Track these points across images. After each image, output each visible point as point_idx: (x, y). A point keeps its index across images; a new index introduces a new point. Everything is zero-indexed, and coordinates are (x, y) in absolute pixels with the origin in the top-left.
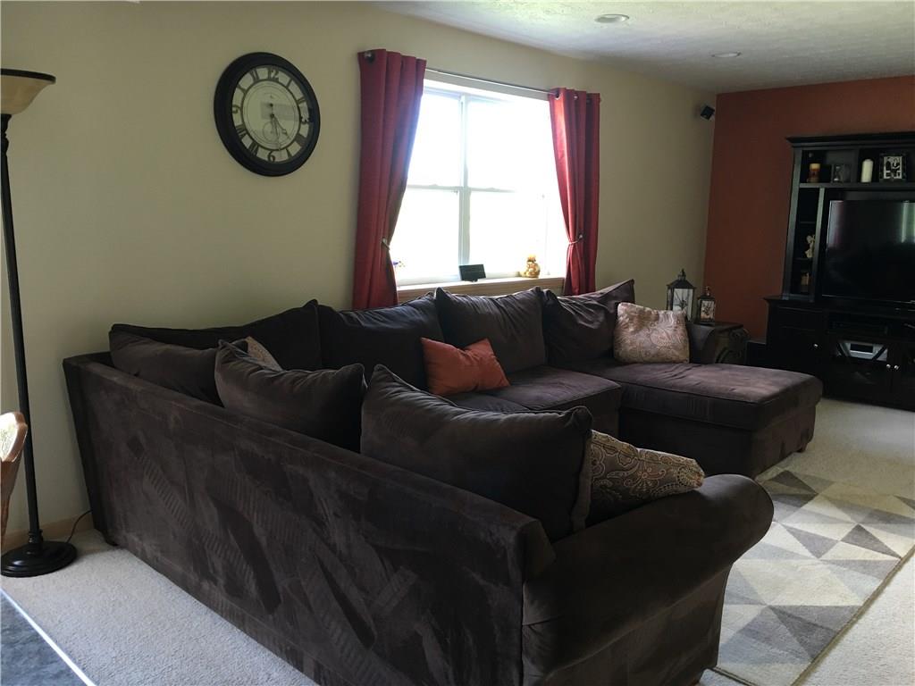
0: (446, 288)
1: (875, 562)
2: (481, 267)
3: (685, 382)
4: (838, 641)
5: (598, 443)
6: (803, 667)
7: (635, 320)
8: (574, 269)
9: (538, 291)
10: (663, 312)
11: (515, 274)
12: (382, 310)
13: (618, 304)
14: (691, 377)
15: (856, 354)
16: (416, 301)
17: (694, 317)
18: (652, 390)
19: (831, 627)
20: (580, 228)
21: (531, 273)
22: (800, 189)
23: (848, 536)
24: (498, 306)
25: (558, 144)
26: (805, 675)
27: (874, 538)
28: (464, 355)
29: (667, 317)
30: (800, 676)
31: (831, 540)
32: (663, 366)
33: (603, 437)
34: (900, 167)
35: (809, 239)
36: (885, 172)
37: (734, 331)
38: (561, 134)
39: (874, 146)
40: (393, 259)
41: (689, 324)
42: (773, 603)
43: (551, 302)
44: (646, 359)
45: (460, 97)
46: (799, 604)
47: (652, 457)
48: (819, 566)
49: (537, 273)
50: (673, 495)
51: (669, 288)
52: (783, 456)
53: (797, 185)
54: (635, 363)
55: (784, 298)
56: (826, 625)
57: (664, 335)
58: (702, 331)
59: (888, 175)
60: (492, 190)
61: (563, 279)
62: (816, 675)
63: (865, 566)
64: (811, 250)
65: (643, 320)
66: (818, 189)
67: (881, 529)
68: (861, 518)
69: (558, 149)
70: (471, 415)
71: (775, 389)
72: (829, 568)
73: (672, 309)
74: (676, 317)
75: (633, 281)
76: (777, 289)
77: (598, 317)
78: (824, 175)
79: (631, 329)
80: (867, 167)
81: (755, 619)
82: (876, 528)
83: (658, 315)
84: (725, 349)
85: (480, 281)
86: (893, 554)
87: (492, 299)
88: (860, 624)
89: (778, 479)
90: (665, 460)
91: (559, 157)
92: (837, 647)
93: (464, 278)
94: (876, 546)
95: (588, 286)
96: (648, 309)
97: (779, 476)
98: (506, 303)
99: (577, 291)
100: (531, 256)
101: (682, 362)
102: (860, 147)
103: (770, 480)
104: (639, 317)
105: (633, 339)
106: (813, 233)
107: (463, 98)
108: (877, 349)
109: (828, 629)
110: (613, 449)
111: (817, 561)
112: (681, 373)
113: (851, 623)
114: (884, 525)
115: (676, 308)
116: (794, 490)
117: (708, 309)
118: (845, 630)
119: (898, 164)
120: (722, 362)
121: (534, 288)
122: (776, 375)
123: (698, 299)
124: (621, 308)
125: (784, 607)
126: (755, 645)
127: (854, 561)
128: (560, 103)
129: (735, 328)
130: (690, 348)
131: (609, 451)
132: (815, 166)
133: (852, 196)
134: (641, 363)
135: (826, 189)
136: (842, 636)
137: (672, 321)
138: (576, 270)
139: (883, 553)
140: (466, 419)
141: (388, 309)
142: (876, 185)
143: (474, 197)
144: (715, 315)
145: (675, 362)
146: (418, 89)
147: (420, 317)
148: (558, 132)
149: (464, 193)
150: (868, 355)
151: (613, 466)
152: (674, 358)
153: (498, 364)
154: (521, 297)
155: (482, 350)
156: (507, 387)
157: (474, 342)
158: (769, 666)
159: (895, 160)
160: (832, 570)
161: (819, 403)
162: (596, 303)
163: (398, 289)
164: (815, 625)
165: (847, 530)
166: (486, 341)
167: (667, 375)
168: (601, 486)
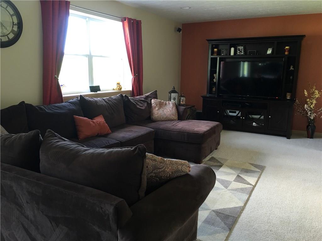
0: (83, 95)
1: (246, 188)
2: (99, 87)
3: (177, 127)
4: (237, 221)
5: (149, 159)
6: (227, 233)
7: (158, 105)
8: (135, 87)
9: (121, 96)
10: (168, 102)
11: (112, 89)
12: (56, 105)
13: (151, 100)
14: (179, 125)
15: (231, 114)
16: (71, 100)
17: (178, 103)
18: (166, 131)
19: (234, 216)
20: (136, 71)
21: (118, 89)
22: (211, 58)
23: (235, 179)
24: (106, 102)
25: (126, 39)
26: (228, 237)
27: (244, 179)
28: (92, 121)
29: (169, 104)
30: (226, 237)
31: (230, 181)
32: (169, 122)
33: (151, 155)
34: (243, 50)
35: (215, 75)
36: (238, 52)
37: (192, 108)
38: (127, 36)
39: (234, 42)
40: (60, 83)
41: (177, 106)
42: (214, 209)
43: (126, 99)
44: (163, 119)
45: (86, 18)
46: (222, 208)
47: (171, 162)
48: (227, 192)
49: (121, 89)
50: (180, 176)
51: (169, 93)
52: (211, 152)
53: (210, 56)
54: (159, 121)
55: (207, 96)
56: (232, 215)
57: (169, 110)
58: (182, 108)
59: (239, 53)
60: (101, 56)
61: (131, 91)
62: (232, 236)
63: (242, 190)
64: (215, 79)
65: (161, 105)
66: (217, 58)
67: (246, 175)
68: (239, 172)
69: (127, 41)
70: (91, 151)
71: (208, 128)
72: (231, 192)
73: (171, 101)
74: (173, 104)
75: (156, 91)
76: (205, 93)
77: (144, 105)
78: (219, 53)
79: (157, 109)
80: (232, 50)
81: (208, 216)
82: (244, 175)
83: (166, 103)
84: (189, 114)
85: (98, 92)
86: (251, 185)
87: (103, 99)
88: (244, 213)
89: (210, 160)
90: (176, 163)
91: (127, 44)
92: (238, 224)
93: (91, 91)
94: (245, 182)
95: (140, 93)
96: (162, 101)
97: (210, 159)
98: (109, 100)
99: (136, 95)
100: (118, 82)
101: (175, 120)
102: (230, 43)
103: (207, 161)
104: (159, 104)
105: (157, 112)
106: (216, 73)
107: (87, 19)
108: (237, 112)
109: (233, 217)
110: (155, 160)
111: (226, 190)
112: (175, 124)
113: (241, 213)
114: (246, 174)
115: (172, 100)
116: (216, 164)
117: (183, 100)
118: (239, 216)
119: (242, 49)
120: (188, 119)
121: (120, 94)
122: (208, 123)
123: (179, 97)
124: (153, 101)
125: (218, 210)
126: (209, 227)
127: (238, 189)
128: (126, 23)
129: (192, 107)
130: (178, 114)
131: (153, 161)
132: (216, 50)
133: (228, 60)
134: (161, 121)
135: (220, 58)
136: (238, 219)
137: (171, 105)
138: (136, 87)
139: (247, 184)
140: (89, 153)
141: (59, 104)
142: (235, 56)
143: (94, 59)
144: (185, 102)
145: (173, 120)
146: (67, 13)
147: (73, 107)
148: (126, 34)
149: (90, 57)
150: (235, 114)
151: (155, 168)
152: (173, 119)
153: (106, 124)
154: (115, 98)
155: (100, 119)
156: (110, 133)
157: (97, 116)
158: (215, 235)
159: (241, 48)
160: (232, 193)
161: (222, 132)
162: (143, 99)
163: (63, 96)
164: (229, 216)
165: (235, 177)
166: (102, 116)
167: (170, 125)
168: (150, 176)
